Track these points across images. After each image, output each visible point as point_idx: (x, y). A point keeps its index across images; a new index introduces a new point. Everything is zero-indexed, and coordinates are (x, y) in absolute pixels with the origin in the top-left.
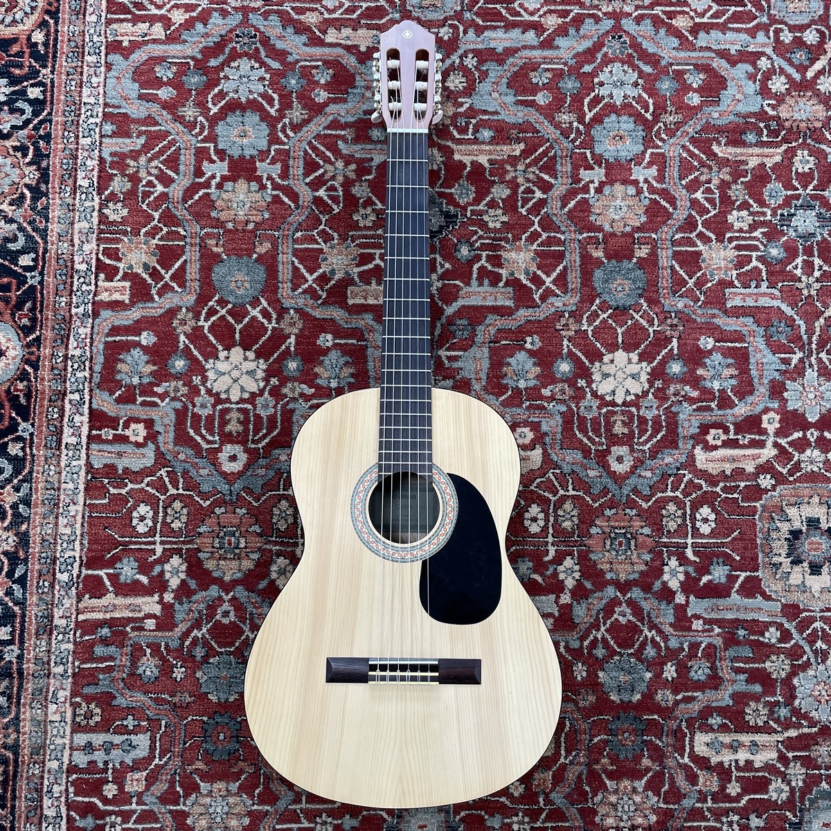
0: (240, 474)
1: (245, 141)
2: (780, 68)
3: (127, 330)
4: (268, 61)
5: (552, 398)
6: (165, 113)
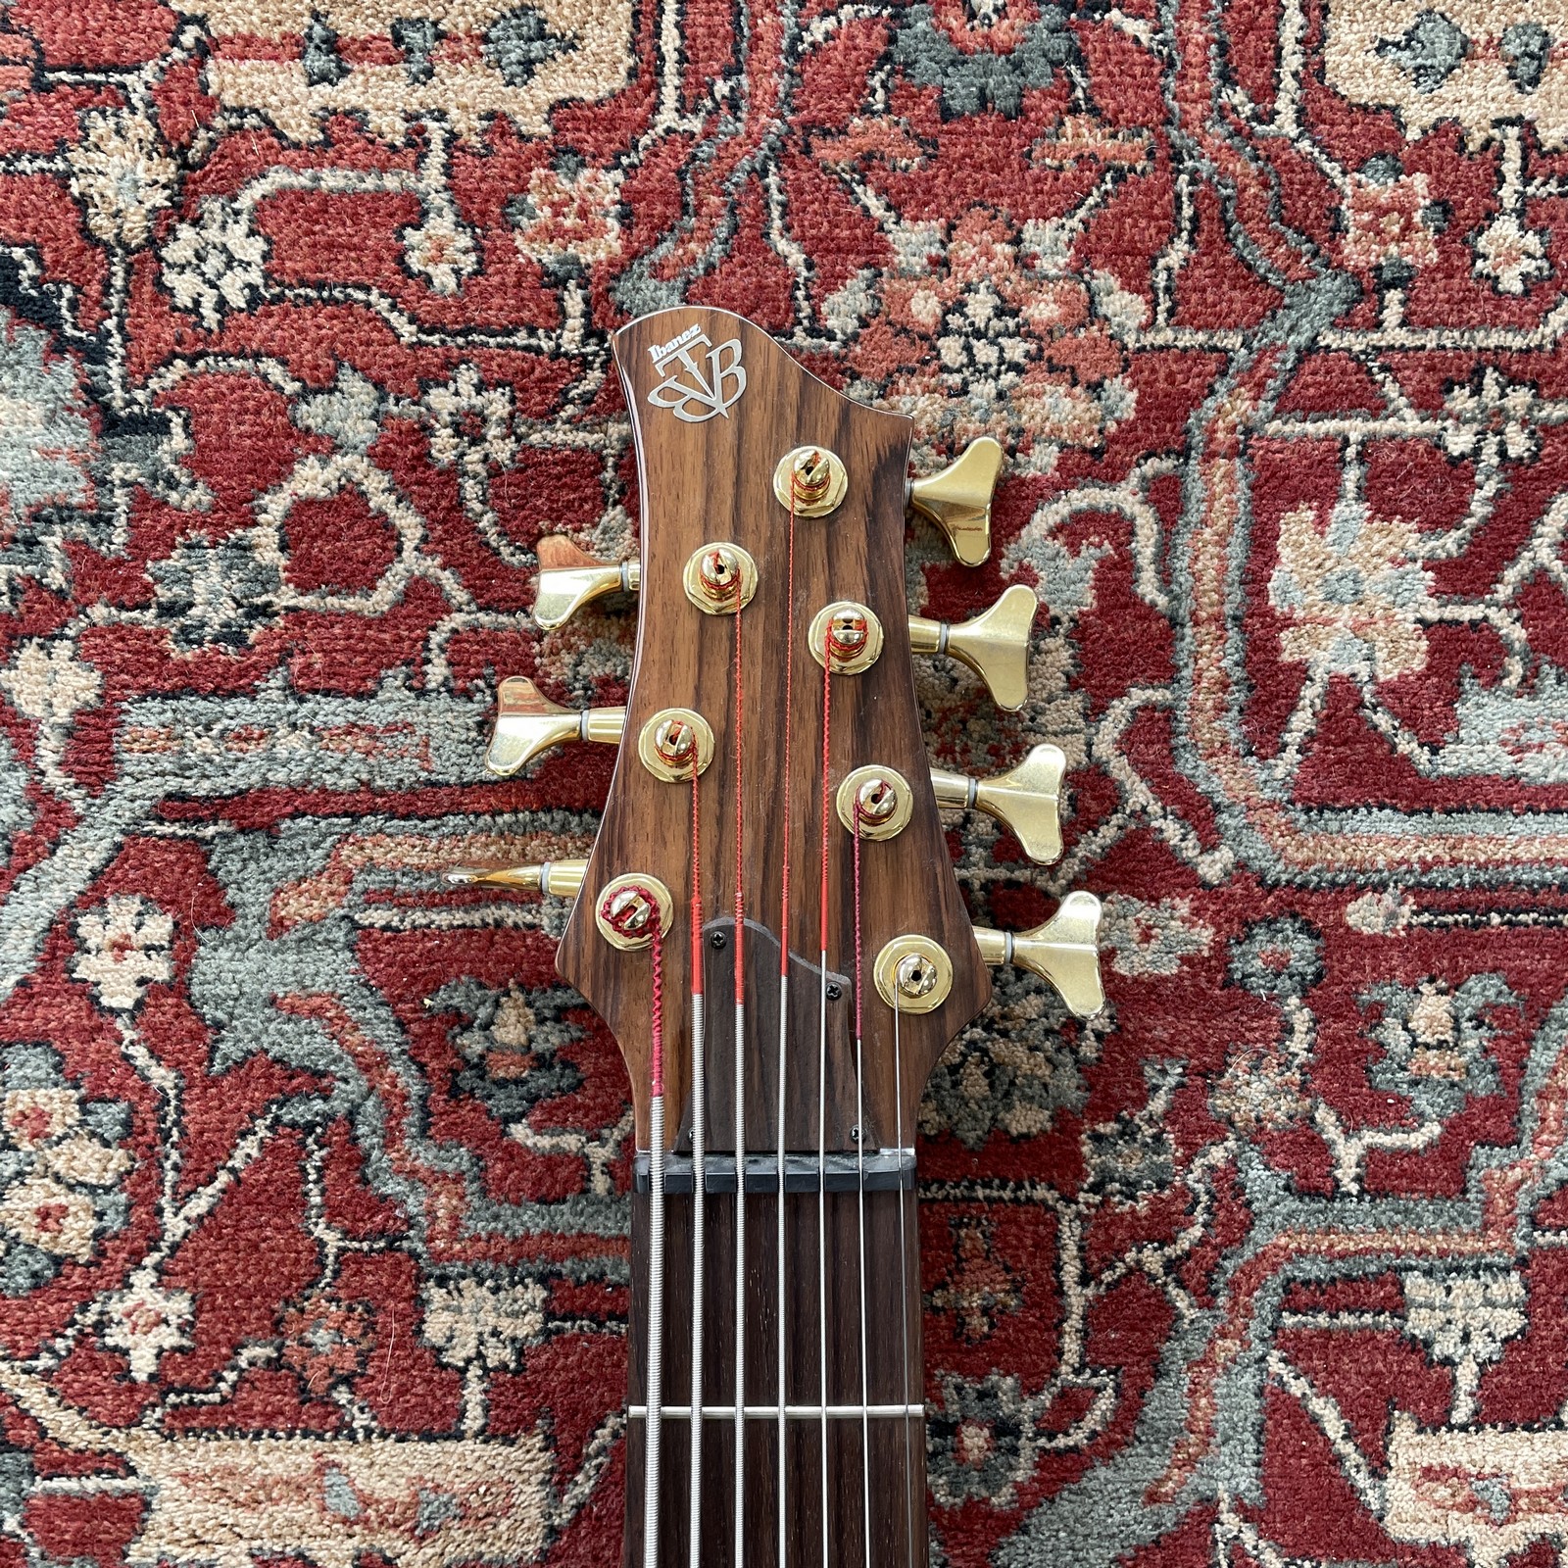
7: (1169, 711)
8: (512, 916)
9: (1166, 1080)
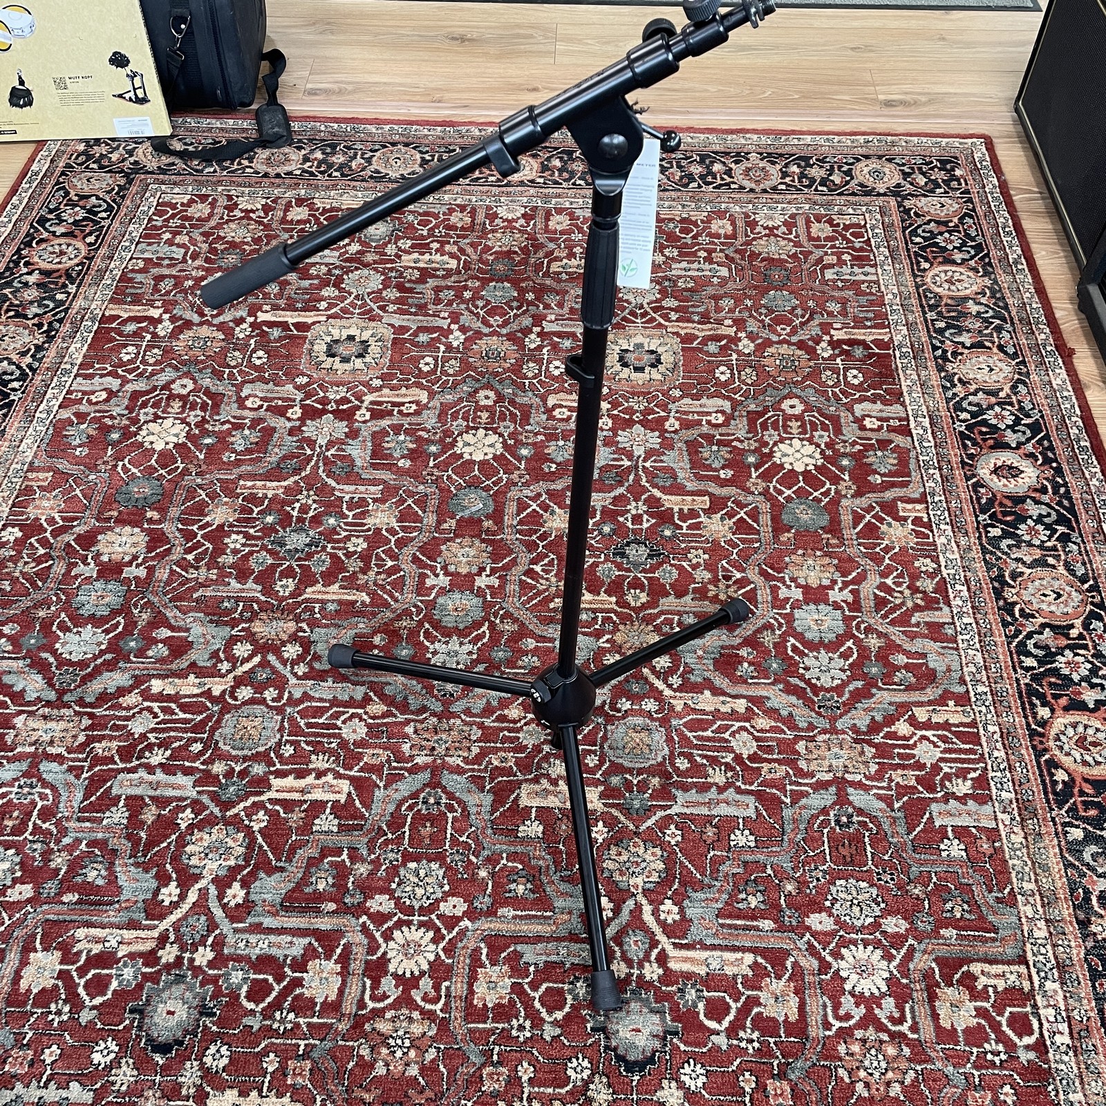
0: (785, 398)
1: (816, 617)
2: (285, 665)
3: (893, 485)
4: (802, 685)
5: (536, 434)
6: (898, 642)
7: (368, 953)
8: (519, 913)
9: (382, 873)
